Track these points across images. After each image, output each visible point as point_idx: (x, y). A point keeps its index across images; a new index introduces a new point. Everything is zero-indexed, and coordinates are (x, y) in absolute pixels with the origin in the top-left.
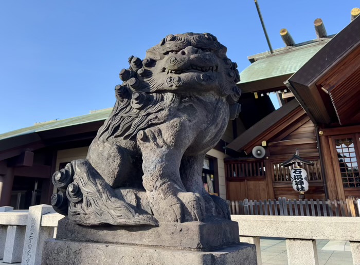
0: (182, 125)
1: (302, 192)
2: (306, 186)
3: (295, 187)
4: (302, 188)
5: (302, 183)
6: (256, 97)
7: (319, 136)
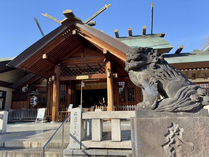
1: (33, 106)
2: (35, 103)
3: (31, 104)
5: (33, 102)
7: (48, 84)
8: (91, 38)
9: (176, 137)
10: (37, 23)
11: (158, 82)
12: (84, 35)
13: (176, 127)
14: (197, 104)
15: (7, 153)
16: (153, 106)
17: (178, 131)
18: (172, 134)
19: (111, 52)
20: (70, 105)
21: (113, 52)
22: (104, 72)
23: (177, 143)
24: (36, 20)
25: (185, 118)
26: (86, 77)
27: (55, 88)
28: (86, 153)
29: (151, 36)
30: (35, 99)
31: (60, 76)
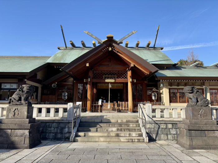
0: (27, 95)
1: (65, 100)
2: (66, 98)
3: (63, 98)
4: (65, 98)
5: (65, 97)
6: (55, 67)
7: (74, 83)
8: (122, 54)
9: (202, 113)
10: (62, 30)
11: (197, 98)
12: (118, 52)
13: (202, 110)
14: (207, 104)
15: (109, 124)
16: (195, 104)
17: (202, 111)
18: (201, 112)
19: (136, 66)
20: (100, 100)
21: (138, 66)
22: (126, 78)
23: (202, 114)
24: (61, 27)
25: (204, 108)
26: (113, 81)
27: (89, 88)
28: (155, 122)
29: (153, 49)
30: (66, 94)
31: (93, 78)
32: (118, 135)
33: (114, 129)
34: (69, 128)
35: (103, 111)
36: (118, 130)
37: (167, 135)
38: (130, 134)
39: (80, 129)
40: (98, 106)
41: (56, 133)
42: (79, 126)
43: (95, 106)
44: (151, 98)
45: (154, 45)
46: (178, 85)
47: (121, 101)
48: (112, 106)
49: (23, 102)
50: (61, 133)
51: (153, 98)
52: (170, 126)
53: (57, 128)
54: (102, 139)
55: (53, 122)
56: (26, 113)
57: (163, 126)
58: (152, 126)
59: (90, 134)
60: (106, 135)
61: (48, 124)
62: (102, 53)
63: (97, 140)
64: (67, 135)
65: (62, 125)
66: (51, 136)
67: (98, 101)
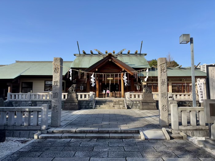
0: (75, 89)
8: (117, 63)
10: (78, 44)
11: (147, 89)
12: (115, 62)
14: (151, 92)
18: (148, 95)
26: (112, 79)
28: (131, 101)
29: (139, 55)
30: (83, 87)
31: (99, 77)
32: (114, 106)
33: (112, 104)
34: (91, 103)
35: (106, 97)
36: (114, 104)
37: (136, 106)
38: (119, 106)
39: (96, 104)
40: (103, 94)
41: (86, 106)
42: (96, 103)
43: (101, 94)
44: (136, 89)
45: (140, 53)
46: (152, 81)
47: (117, 91)
48: (112, 94)
49: (74, 92)
50: (88, 106)
51: (137, 89)
52: (138, 102)
53: (86, 103)
54: (107, 108)
55: (84, 101)
56: (75, 96)
57: (135, 102)
58: (130, 102)
59: (101, 106)
60: (108, 106)
61: (82, 102)
62: (105, 63)
63: (105, 108)
64: (91, 107)
65: (88, 102)
66: (84, 107)
67: (103, 91)
